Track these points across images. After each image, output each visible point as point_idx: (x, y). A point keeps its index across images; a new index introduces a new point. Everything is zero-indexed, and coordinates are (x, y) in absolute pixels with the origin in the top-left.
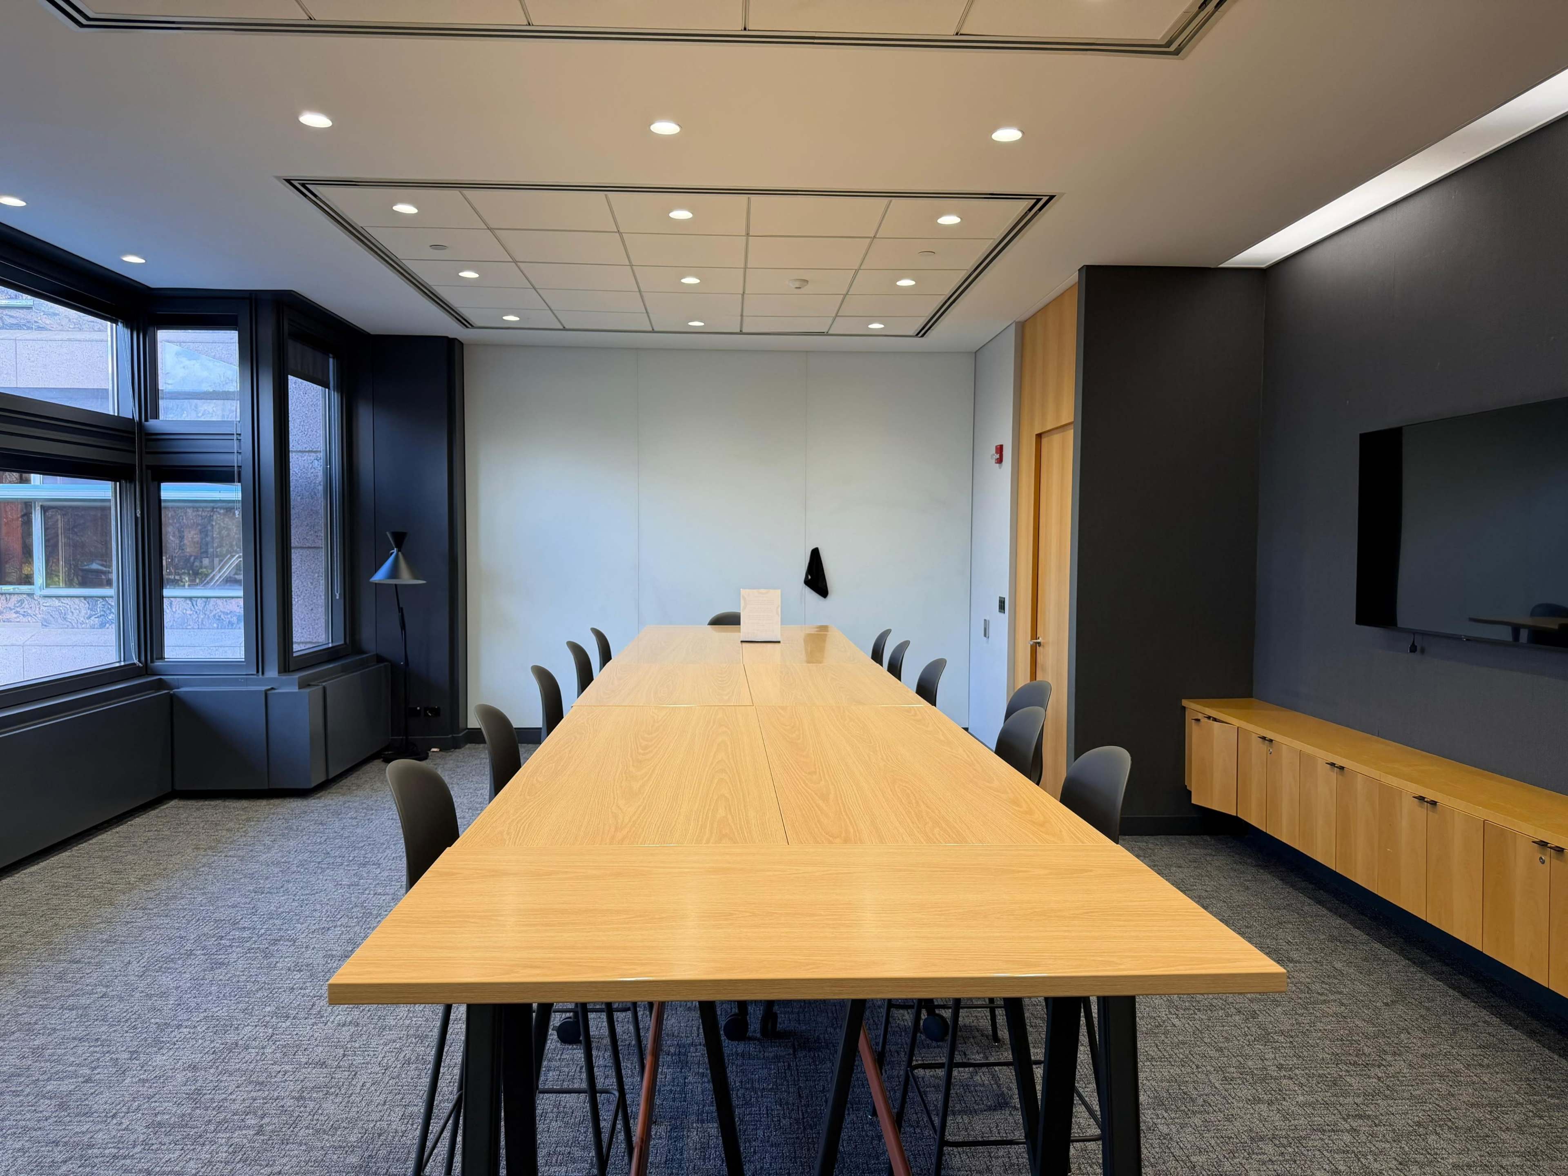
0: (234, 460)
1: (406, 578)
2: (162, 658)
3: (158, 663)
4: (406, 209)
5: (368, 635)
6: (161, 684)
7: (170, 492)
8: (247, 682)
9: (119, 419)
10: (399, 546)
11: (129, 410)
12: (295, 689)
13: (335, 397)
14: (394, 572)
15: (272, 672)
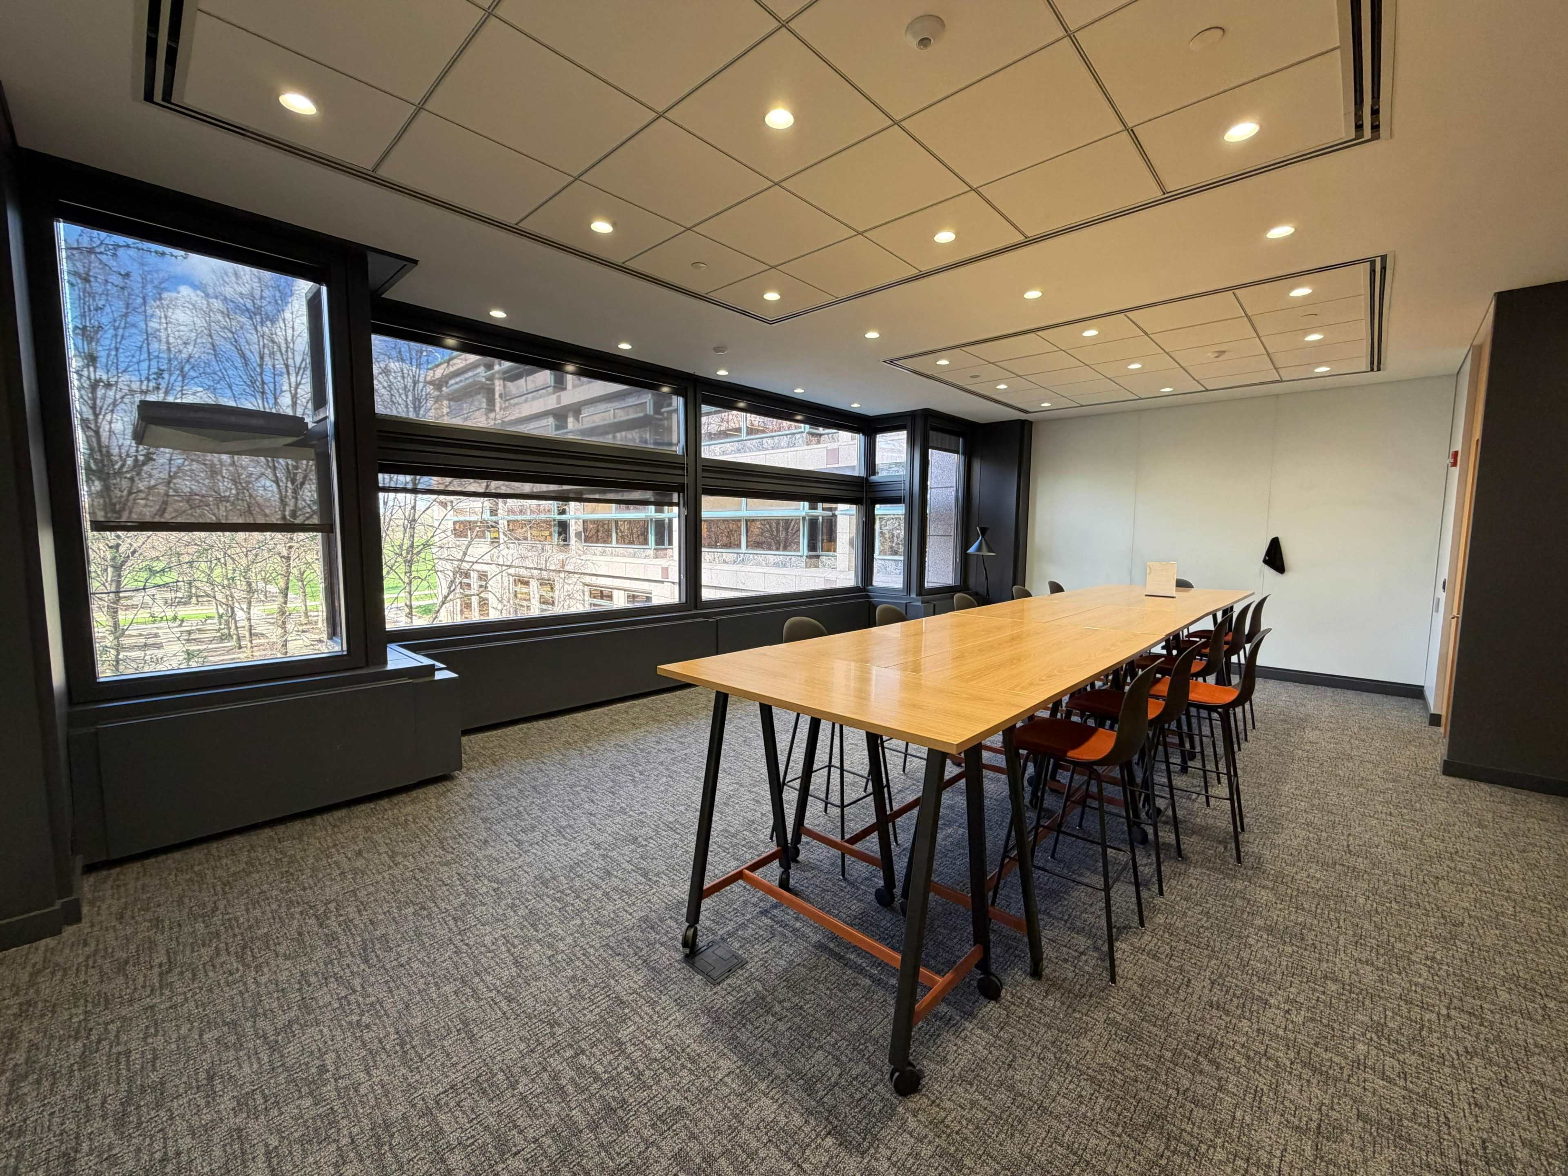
0: (902, 493)
1: (985, 553)
2: (871, 584)
3: (870, 587)
4: (943, 362)
5: (972, 582)
6: (868, 597)
7: (879, 509)
8: (901, 598)
9: (859, 477)
10: (983, 535)
11: (863, 474)
12: (920, 604)
13: (962, 458)
14: (979, 549)
15: (913, 595)
